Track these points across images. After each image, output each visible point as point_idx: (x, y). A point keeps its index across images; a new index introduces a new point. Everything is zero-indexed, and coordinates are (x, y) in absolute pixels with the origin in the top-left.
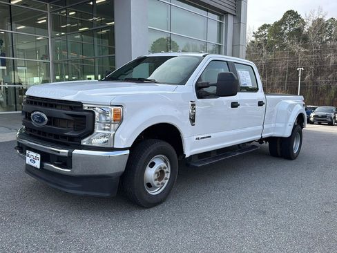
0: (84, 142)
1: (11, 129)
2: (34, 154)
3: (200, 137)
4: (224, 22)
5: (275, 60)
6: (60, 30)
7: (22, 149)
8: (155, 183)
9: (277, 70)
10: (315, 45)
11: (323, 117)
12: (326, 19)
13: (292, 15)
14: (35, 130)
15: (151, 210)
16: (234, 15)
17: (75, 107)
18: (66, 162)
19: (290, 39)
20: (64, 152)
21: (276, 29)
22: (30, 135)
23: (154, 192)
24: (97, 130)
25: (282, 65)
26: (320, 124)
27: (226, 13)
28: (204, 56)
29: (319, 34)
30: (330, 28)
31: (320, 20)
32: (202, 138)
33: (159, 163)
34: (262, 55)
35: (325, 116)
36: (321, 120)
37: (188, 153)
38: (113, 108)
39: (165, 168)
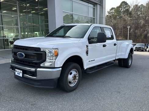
0: (42, 65)
1: (3, 58)
2: (19, 71)
3: (90, 60)
4: (96, 8)
5: (117, 23)
6: (23, 12)
7: (13, 68)
8: (72, 81)
9: (118, 28)
10: (135, 17)
11: (139, 48)
12: (139, 5)
13: (124, 3)
14: (19, 60)
15: (71, 93)
16: (100, 5)
17: (37, 50)
18: (34, 74)
19: (124, 14)
20: (33, 69)
21: (117, 10)
22: (16, 62)
23: (72, 85)
24: (47, 60)
25: (120, 26)
26: (138, 51)
27: (97, 4)
28: (91, 25)
29: (136, 12)
30: (141, 9)
31: (137, 5)
32: (91, 61)
33: (74, 73)
34: (112, 21)
35: (140, 48)
36: (138, 49)
37: (85, 68)
38: (54, 50)
39: (76, 75)
